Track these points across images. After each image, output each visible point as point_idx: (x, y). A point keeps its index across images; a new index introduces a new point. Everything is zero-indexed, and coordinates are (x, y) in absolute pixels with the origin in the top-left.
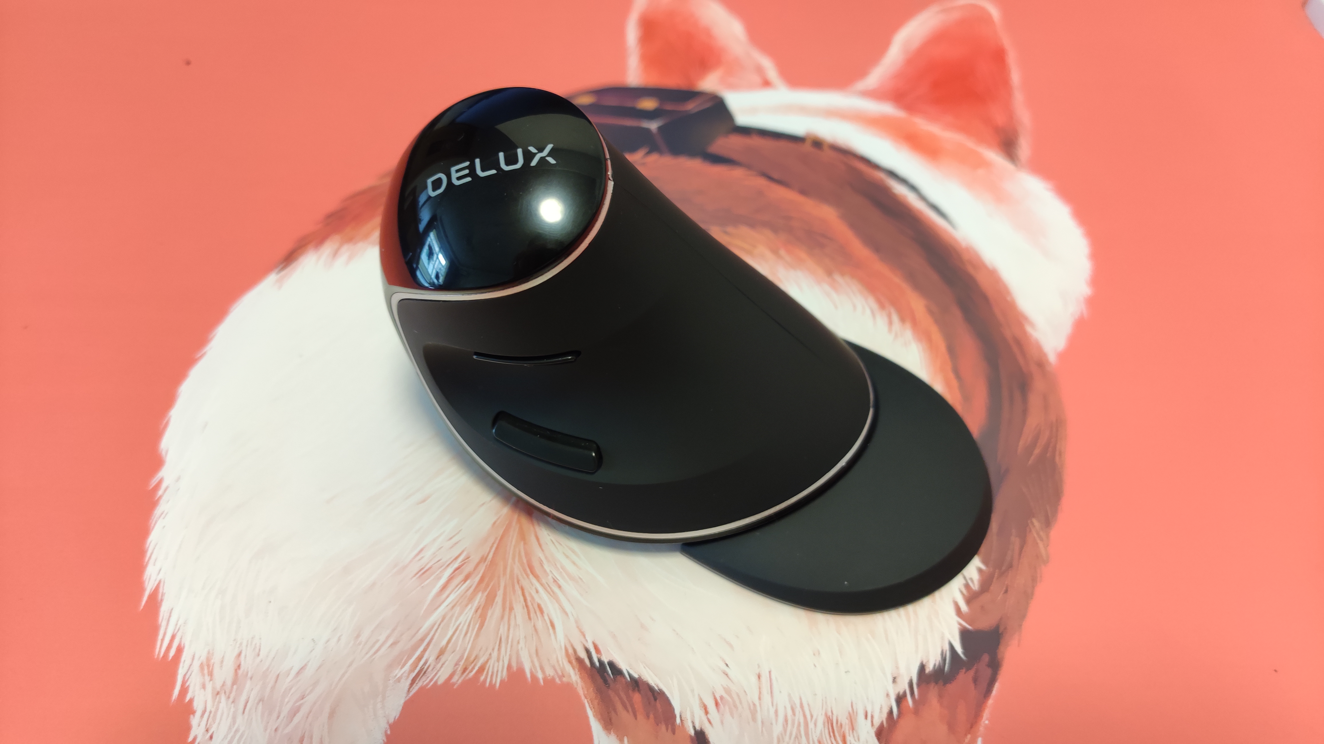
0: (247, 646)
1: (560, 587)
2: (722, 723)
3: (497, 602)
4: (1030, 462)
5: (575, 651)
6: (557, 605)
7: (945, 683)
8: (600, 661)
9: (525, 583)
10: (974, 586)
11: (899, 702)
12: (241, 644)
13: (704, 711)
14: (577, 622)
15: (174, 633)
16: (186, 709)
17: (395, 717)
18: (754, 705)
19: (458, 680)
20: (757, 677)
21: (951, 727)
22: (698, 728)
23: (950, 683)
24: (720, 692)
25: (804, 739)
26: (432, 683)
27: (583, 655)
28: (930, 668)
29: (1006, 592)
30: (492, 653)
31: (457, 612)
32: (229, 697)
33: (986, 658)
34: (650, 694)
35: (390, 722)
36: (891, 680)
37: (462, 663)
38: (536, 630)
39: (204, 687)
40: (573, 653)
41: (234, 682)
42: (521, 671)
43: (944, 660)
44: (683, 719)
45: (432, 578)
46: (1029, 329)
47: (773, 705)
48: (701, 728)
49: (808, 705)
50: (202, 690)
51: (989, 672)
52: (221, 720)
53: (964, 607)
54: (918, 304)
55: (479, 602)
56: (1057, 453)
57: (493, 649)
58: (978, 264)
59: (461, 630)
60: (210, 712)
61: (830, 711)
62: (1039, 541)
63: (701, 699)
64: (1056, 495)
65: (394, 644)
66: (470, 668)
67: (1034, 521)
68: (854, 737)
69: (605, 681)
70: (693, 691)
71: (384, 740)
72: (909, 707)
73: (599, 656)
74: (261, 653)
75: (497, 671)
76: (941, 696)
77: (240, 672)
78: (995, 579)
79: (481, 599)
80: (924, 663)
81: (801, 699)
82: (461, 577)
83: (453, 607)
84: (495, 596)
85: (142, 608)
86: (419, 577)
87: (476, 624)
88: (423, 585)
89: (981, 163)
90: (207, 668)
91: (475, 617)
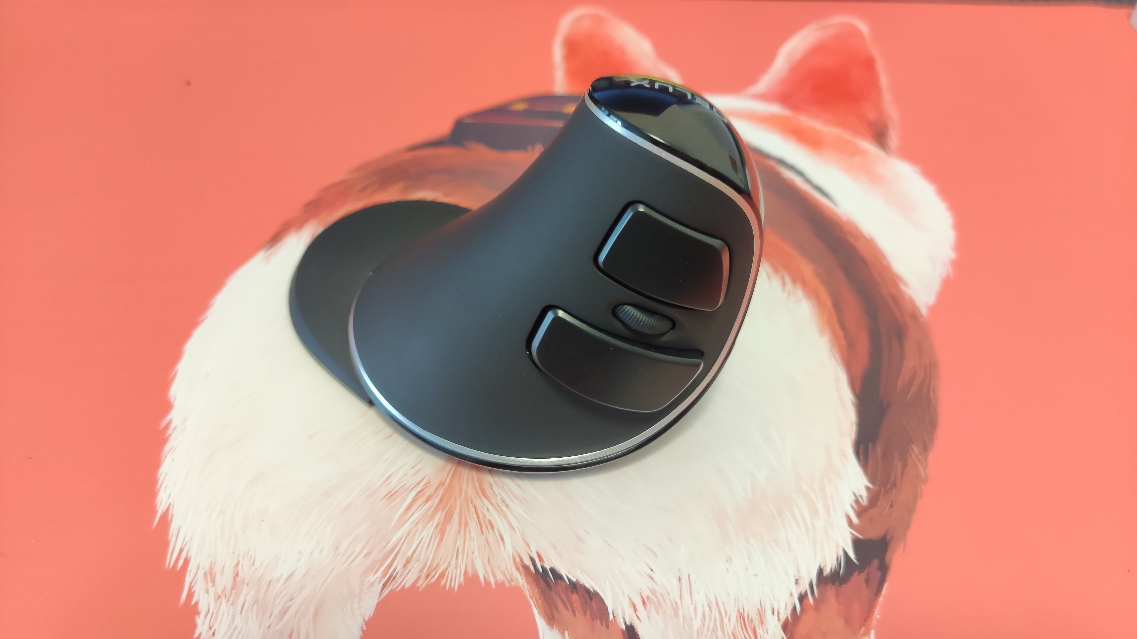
0: (244, 557)
1: (507, 506)
2: (649, 618)
3: (454, 519)
4: (908, 398)
5: (521, 559)
6: (505, 521)
7: (841, 584)
8: (542, 567)
9: (478, 503)
10: (864, 502)
11: (802, 600)
12: (239, 555)
13: (633, 609)
14: (522, 535)
15: (182, 547)
16: (192, 610)
17: (370, 615)
18: (676, 603)
19: (422, 584)
20: (678, 580)
21: (848, 621)
22: (628, 623)
23: (845, 584)
24: (646, 593)
25: (720, 633)
26: (400, 587)
27: (528, 563)
28: (827, 571)
29: (892, 506)
30: (451, 561)
31: (421, 527)
32: (228, 600)
33: (876, 562)
34: (586, 595)
35: (365, 620)
36: (793, 582)
37: (425, 570)
38: (488, 542)
39: (207, 591)
40: (520, 561)
41: (233, 587)
42: (476, 576)
43: (840, 564)
44: (615, 615)
45: (399, 499)
46: (903, 287)
47: (692, 604)
48: (631, 623)
49: (723, 603)
50: (206, 595)
51: (878, 574)
52: (222, 619)
53: (855, 520)
54: (807, 269)
55: (439, 519)
56: (932, 390)
57: (452, 559)
58: (858, 234)
59: (424, 543)
60: (213, 613)
61: (742, 608)
62: (918, 464)
63: (630, 599)
64: (932, 424)
65: (368, 554)
66: (433, 574)
67: (914, 447)
68: (763, 630)
69: (548, 584)
70: (623, 592)
71: (360, 635)
72: (810, 604)
73: (542, 563)
74: (256, 563)
75: (456, 577)
76: (837, 595)
77: (238, 579)
78: (881, 496)
79: (440, 517)
80: (822, 567)
81: (716, 598)
82: (423, 499)
83: (417, 524)
84: (452, 514)
85: (154, 527)
86: (388, 498)
87: (437, 538)
88: (391, 505)
89: (857, 152)
90: (210, 576)
91: (436, 532)
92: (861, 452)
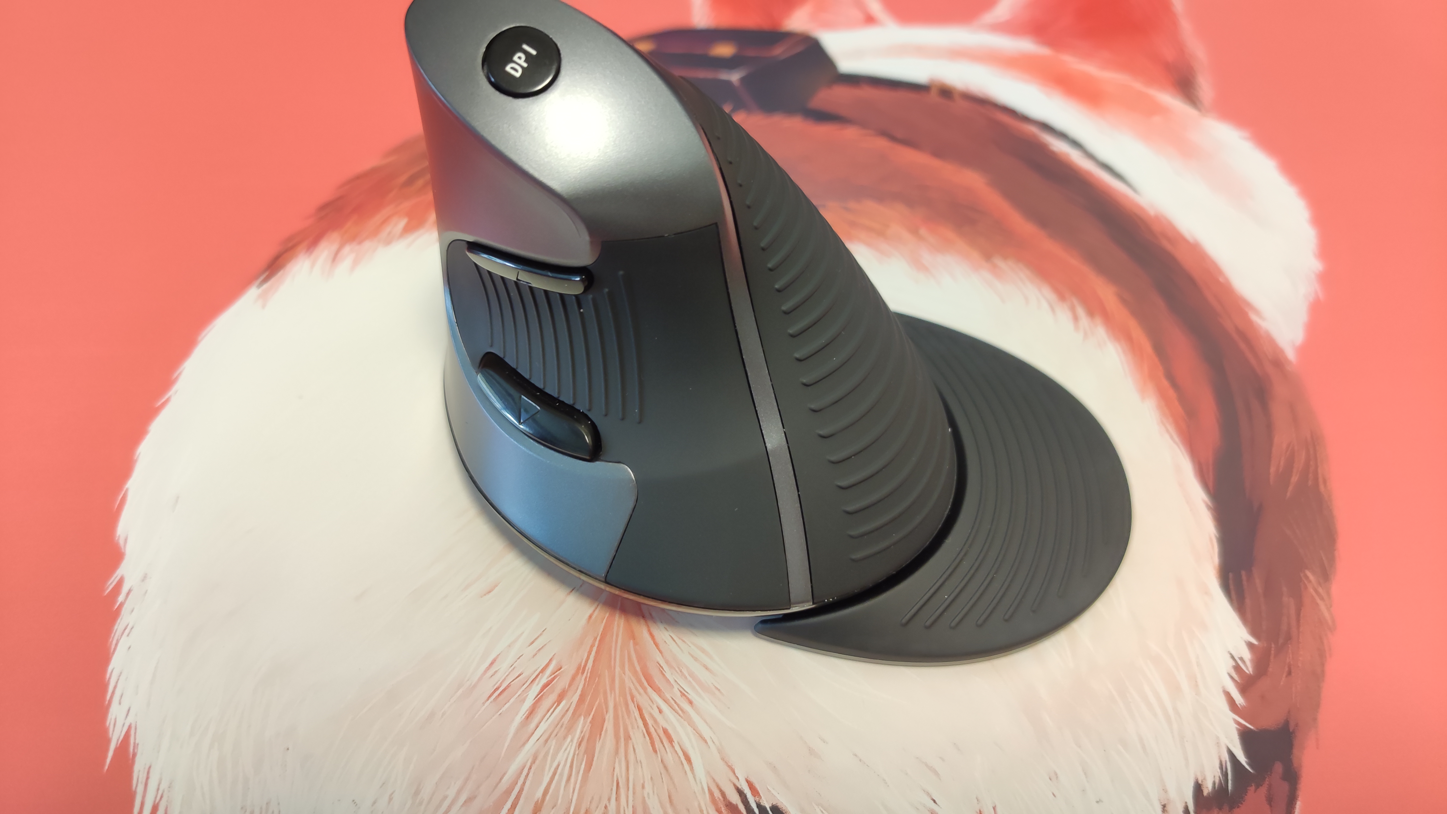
1: (691, 702)
4: (1288, 494)
5: (723, 794)
6: (689, 729)
7: (1231, 808)
8: (759, 806)
9: (643, 700)
10: (1247, 669)
15: (155, 802)
23: (1239, 808)
27: (735, 799)
29: (1289, 673)
30: (608, 805)
36: (1159, 809)
40: (721, 798)
43: (1225, 775)
45: (514, 699)
46: (1254, 317)
51: (1285, 787)
54: (1107, 293)
55: (582, 731)
56: (1321, 480)
57: (609, 800)
58: (1176, 237)
59: (561, 775)
62: (1319, 601)
64: (1330, 537)
73: (757, 799)
78: (1272, 658)
79: (583, 727)
82: (553, 697)
83: (546, 741)
84: (603, 722)
85: (107, 767)
86: (495, 699)
87: (581, 764)
88: (500, 711)
91: (578, 754)
92: (1232, 587)
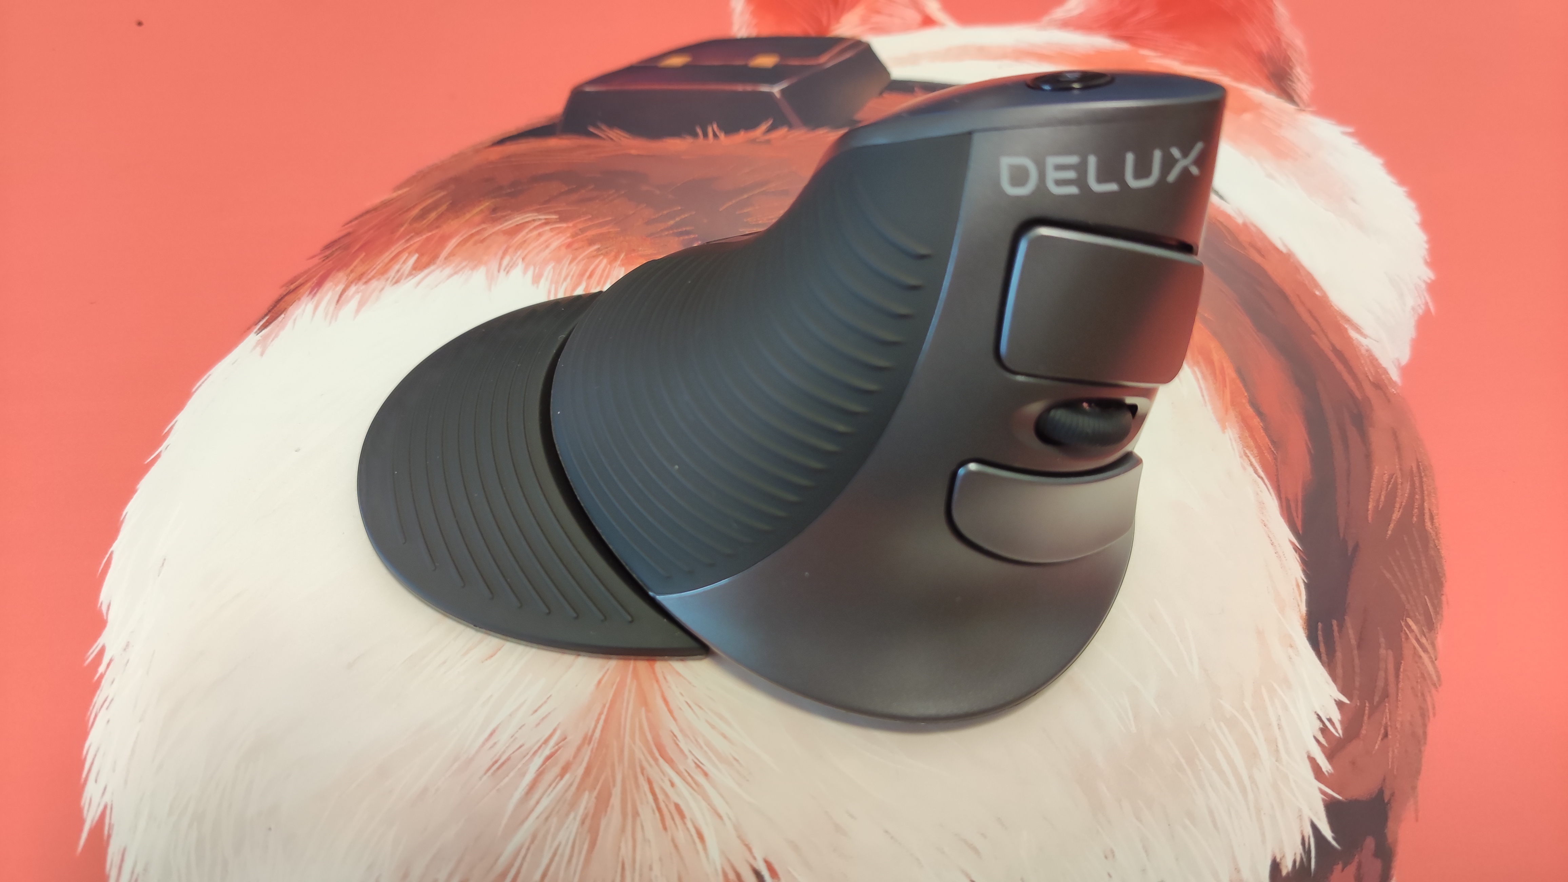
9: (653, 773)
10: (1336, 731)
38: (676, 847)
40: (735, 880)
45: (512, 774)
51: (1378, 864)
53: (1325, 766)
59: (562, 855)
62: (1422, 653)
78: (1366, 718)
79: (588, 803)
84: (610, 795)
85: (80, 850)
87: (584, 844)
88: (498, 787)
89: (1247, 105)
91: (581, 833)
